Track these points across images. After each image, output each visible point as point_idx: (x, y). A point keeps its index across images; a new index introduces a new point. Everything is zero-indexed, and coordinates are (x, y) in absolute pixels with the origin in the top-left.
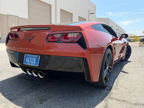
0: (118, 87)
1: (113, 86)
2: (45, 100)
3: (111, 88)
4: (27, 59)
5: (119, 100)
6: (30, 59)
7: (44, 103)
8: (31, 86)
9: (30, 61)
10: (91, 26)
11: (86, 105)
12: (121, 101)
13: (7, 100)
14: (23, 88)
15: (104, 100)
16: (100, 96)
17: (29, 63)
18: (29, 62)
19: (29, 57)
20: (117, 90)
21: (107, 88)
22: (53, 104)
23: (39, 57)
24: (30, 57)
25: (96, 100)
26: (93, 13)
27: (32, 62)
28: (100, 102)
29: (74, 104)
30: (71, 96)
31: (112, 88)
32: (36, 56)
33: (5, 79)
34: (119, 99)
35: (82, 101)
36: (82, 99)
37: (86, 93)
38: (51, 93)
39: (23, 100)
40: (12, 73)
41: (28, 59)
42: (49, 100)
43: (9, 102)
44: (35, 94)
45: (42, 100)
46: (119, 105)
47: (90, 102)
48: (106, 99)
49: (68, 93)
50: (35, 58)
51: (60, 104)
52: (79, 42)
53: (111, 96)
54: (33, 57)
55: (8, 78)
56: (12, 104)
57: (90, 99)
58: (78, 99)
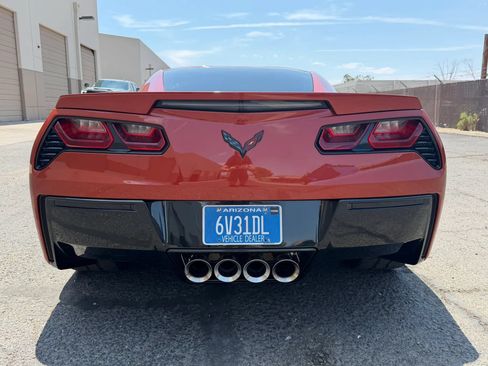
4: (218, 224)
7: (337, 363)
17: (232, 238)
18: (233, 233)
19: (229, 215)
23: (278, 208)
24: (235, 214)
27: (251, 230)
32: (261, 208)
41: (222, 221)
50: (259, 214)
54: (250, 215)
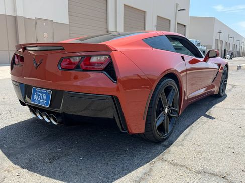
0: (185, 142)
1: (177, 140)
2: (58, 159)
3: (171, 144)
4: (35, 95)
5: (174, 165)
6: (39, 95)
7: (55, 163)
8: (45, 136)
9: (38, 98)
10: (142, 41)
11: (117, 169)
12: (177, 166)
13: (4, 155)
14: (33, 139)
15: (150, 162)
16: (147, 156)
17: (37, 102)
18: (38, 100)
20: (181, 147)
21: (165, 143)
22: (67, 165)
23: (50, 92)
24: (39, 92)
25: (137, 162)
26: (184, 10)
27: (42, 100)
28: (141, 166)
29: (100, 166)
30: (100, 153)
31: (174, 144)
32: (46, 91)
33: (12, 123)
34: (176, 162)
35: (114, 163)
36: (116, 160)
37: (126, 151)
38: (72, 148)
39: (26, 157)
40: (26, 115)
42: (64, 159)
43: (6, 158)
44: (47, 149)
45: (53, 158)
46: (171, 172)
47: (125, 165)
48: (153, 161)
49: (97, 148)
50: (45, 94)
51: (77, 166)
52: (107, 70)
53: (164, 158)
54: (43, 93)
55: (18, 122)
56: (9, 161)
57: (128, 160)
58: (108, 160)
